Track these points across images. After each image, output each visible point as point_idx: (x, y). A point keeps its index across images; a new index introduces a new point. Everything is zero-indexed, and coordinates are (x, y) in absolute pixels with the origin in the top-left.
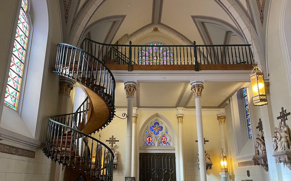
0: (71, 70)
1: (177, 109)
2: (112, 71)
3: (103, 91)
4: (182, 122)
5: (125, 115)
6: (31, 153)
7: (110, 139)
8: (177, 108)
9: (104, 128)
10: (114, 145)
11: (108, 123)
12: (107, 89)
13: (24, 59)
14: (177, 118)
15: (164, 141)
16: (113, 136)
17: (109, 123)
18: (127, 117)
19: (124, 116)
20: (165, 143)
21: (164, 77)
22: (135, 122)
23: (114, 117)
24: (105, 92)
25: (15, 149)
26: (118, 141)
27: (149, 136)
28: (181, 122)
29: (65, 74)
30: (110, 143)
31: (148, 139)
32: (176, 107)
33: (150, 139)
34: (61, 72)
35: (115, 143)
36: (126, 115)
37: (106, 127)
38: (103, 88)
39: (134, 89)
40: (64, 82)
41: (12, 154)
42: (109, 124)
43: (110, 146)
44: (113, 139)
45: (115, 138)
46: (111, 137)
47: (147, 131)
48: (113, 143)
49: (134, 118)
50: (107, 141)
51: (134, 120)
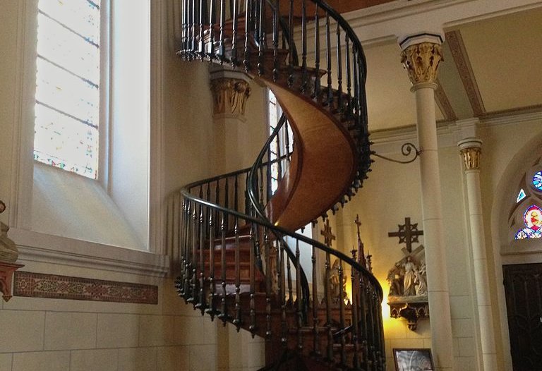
2: (346, 16)
3: (318, 82)
5: (409, 150)
6: (145, 290)
7: (401, 227)
10: (414, 246)
12: (329, 73)
16: (408, 220)
18: (417, 153)
19: (406, 152)
23: (373, 161)
25: (88, 285)
27: (533, 208)
30: (401, 241)
34: (200, 50)
35: (416, 240)
36: (413, 151)
38: (317, 73)
39: (432, 58)
40: (223, 80)
41: (83, 298)
43: (403, 249)
44: (408, 229)
45: (416, 225)
46: (403, 223)
47: (522, 191)
48: (412, 240)
49: (470, 155)
50: (391, 235)
51: (471, 160)
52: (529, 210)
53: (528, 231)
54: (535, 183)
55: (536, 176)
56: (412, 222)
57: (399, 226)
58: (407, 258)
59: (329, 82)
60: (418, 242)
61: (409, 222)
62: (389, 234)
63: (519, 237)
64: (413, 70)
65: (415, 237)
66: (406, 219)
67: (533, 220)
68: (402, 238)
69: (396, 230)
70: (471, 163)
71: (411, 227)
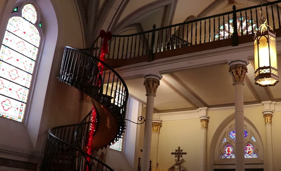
1: (263, 104)
7: (176, 151)
8: (262, 102)
10: (181, 159)
14: (264, 118)
15: (249, 152)
16: (179, 148)
18: (144, 121)
19: (140, 120)
20: (250, 155)
26: (185, 153)
27: (229, 146)
28: (268, 122)
30: (176, 157)
31: (226, 150)
35: (181, 156)
43: (176, 160)
44: (179, 151)
45: (182, 150)
46: (177, 149)
47: (225, 138)
48: (180, 156)
49: (203, 122)
50: (172, 154)
51: (203, 124)
52: (227, 147)
53: (226, 155)
54: (230, 135)
55: (231, 133)
56: (181, 149)
58: (176, 164)
60: (182, 157)
62: (172, 153)
63: (223, 158)
65: (181, 155)
66: (179, 147)
67: (228, 151)
68: (176, 155)
69: (175, 152)
70: (203, 126)
71: (180, 151)
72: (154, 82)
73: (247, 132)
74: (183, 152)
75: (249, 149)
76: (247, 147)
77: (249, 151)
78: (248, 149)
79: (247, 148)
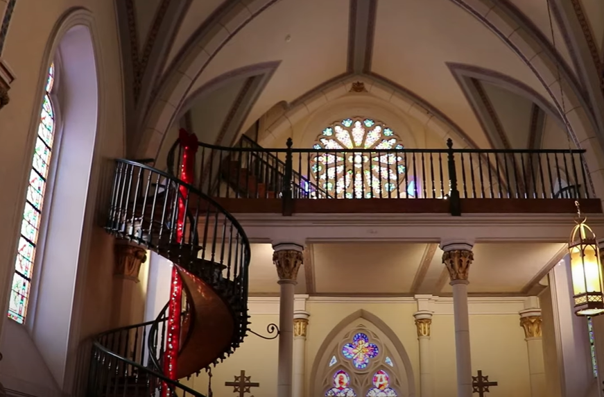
0: (145, 226)
1: (416, 300)
4: (429, 335)
5: (273, 329)
7: (236, 378)
8: (417, 296)
9: (222, 361)
10: (246, 395)
11: (232, 349)
12: (229, 268)
13: (41, 200)
14: (416, 324)
15: (381, 386)
16: (243, 372)
17: (235, 350)
18: (279, 332)
19: (271, 331)
20: (383, 391)
21: (374, 229)
22: (303, 335)
23: (247, 335)
24: (225, 275)
26: (257, 385)
27: (341, 372)
28: (425, 333)
29: (132, 236)
30: (236, 390)
31: (337, 380)
32: (412, 294)
33: (343, 379)
34: (123, 230)
35: (248, 391)
36: (276, 330)
37: (225, 358)
39: (296, 262)
42: (232, 353)
44: (242, 380)
45: (250, 377)
46: (239, 375)
47: (334, 357)
48: (245, 390)
49: (300, 324)
50: (227, 384)
51: (300, 328)
52: (338, 373)
53: (335, 390)
54: (344, 352)
55: (346, 347)
56: (247, 375)
57: (235, 377)
59: (228, 274)
60: (249, 392)
61: (244, 374)
62: (226, 382)
63: (329, 395)
64: (282, 268)
65: (247, 387)
66: (242, 370)
67: (341, 382)
68: (237, 387)
69: (233, 380)
70: (300, 331)
71: (245, 379)
72: (297, 258)
73: (376, 347)
74: (252, 381)
75: (381, 380)
76: (377, 375)
77: (381, 383)
78: (379, 380)
79: (377, 378)
